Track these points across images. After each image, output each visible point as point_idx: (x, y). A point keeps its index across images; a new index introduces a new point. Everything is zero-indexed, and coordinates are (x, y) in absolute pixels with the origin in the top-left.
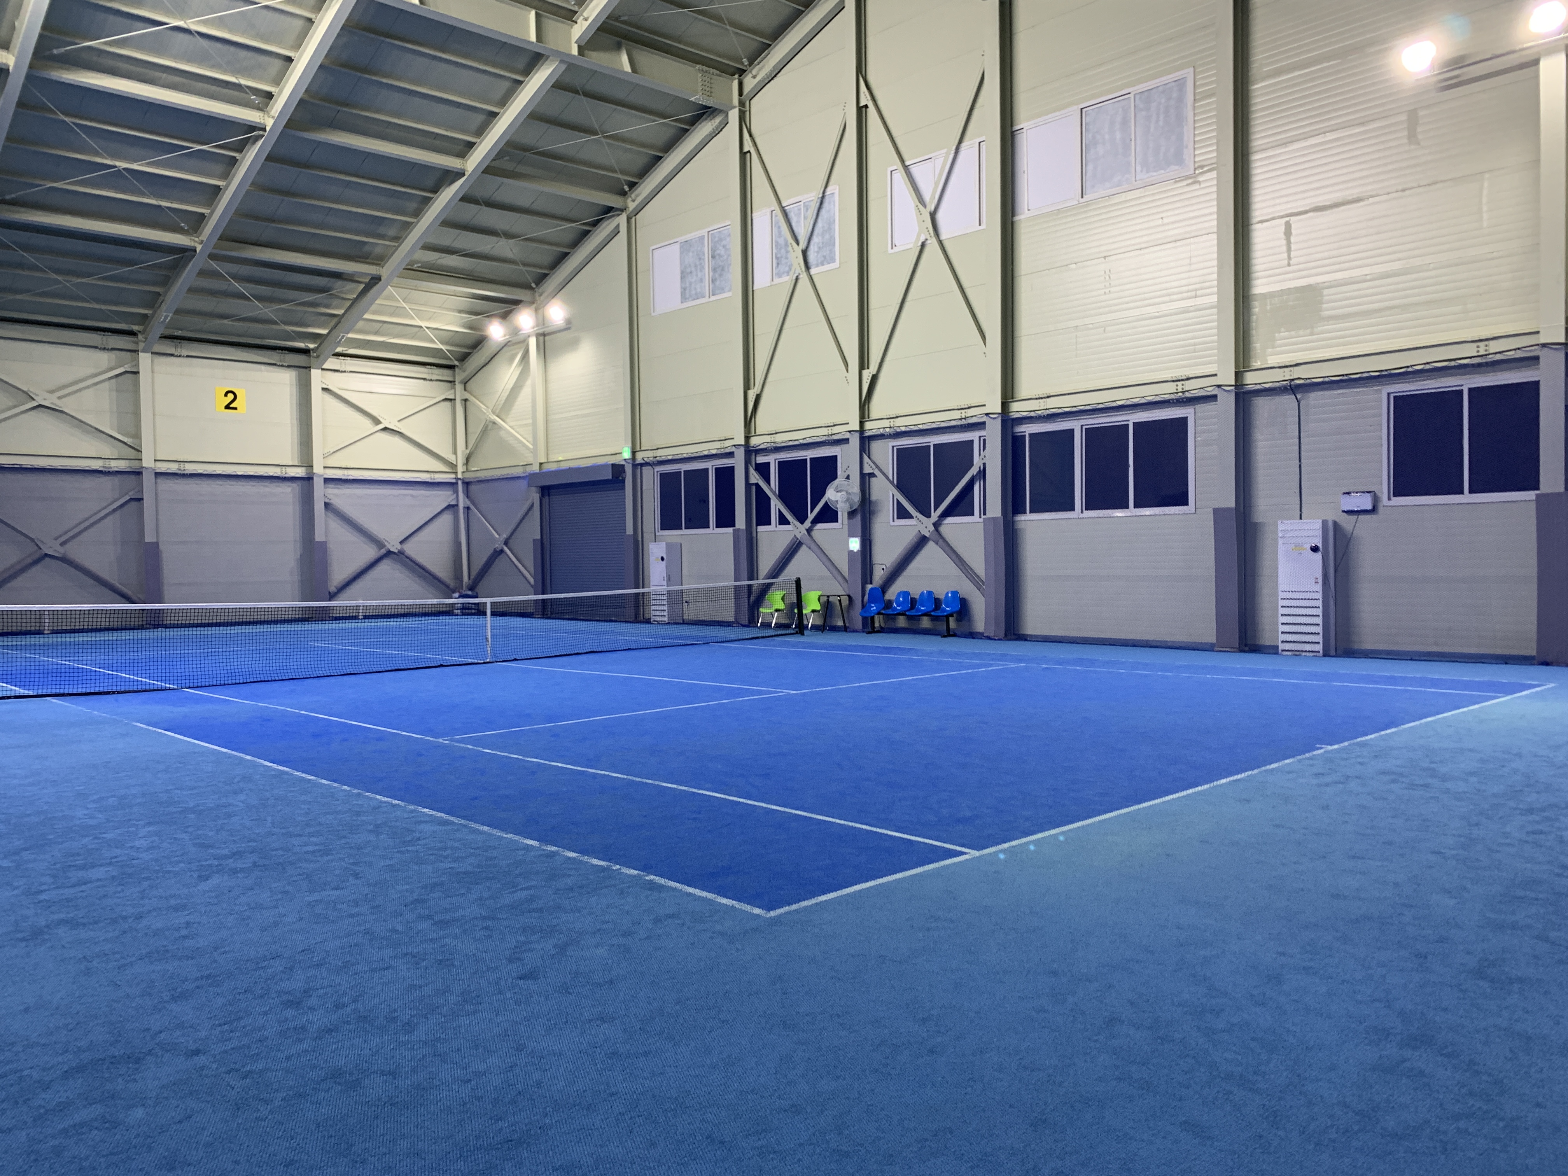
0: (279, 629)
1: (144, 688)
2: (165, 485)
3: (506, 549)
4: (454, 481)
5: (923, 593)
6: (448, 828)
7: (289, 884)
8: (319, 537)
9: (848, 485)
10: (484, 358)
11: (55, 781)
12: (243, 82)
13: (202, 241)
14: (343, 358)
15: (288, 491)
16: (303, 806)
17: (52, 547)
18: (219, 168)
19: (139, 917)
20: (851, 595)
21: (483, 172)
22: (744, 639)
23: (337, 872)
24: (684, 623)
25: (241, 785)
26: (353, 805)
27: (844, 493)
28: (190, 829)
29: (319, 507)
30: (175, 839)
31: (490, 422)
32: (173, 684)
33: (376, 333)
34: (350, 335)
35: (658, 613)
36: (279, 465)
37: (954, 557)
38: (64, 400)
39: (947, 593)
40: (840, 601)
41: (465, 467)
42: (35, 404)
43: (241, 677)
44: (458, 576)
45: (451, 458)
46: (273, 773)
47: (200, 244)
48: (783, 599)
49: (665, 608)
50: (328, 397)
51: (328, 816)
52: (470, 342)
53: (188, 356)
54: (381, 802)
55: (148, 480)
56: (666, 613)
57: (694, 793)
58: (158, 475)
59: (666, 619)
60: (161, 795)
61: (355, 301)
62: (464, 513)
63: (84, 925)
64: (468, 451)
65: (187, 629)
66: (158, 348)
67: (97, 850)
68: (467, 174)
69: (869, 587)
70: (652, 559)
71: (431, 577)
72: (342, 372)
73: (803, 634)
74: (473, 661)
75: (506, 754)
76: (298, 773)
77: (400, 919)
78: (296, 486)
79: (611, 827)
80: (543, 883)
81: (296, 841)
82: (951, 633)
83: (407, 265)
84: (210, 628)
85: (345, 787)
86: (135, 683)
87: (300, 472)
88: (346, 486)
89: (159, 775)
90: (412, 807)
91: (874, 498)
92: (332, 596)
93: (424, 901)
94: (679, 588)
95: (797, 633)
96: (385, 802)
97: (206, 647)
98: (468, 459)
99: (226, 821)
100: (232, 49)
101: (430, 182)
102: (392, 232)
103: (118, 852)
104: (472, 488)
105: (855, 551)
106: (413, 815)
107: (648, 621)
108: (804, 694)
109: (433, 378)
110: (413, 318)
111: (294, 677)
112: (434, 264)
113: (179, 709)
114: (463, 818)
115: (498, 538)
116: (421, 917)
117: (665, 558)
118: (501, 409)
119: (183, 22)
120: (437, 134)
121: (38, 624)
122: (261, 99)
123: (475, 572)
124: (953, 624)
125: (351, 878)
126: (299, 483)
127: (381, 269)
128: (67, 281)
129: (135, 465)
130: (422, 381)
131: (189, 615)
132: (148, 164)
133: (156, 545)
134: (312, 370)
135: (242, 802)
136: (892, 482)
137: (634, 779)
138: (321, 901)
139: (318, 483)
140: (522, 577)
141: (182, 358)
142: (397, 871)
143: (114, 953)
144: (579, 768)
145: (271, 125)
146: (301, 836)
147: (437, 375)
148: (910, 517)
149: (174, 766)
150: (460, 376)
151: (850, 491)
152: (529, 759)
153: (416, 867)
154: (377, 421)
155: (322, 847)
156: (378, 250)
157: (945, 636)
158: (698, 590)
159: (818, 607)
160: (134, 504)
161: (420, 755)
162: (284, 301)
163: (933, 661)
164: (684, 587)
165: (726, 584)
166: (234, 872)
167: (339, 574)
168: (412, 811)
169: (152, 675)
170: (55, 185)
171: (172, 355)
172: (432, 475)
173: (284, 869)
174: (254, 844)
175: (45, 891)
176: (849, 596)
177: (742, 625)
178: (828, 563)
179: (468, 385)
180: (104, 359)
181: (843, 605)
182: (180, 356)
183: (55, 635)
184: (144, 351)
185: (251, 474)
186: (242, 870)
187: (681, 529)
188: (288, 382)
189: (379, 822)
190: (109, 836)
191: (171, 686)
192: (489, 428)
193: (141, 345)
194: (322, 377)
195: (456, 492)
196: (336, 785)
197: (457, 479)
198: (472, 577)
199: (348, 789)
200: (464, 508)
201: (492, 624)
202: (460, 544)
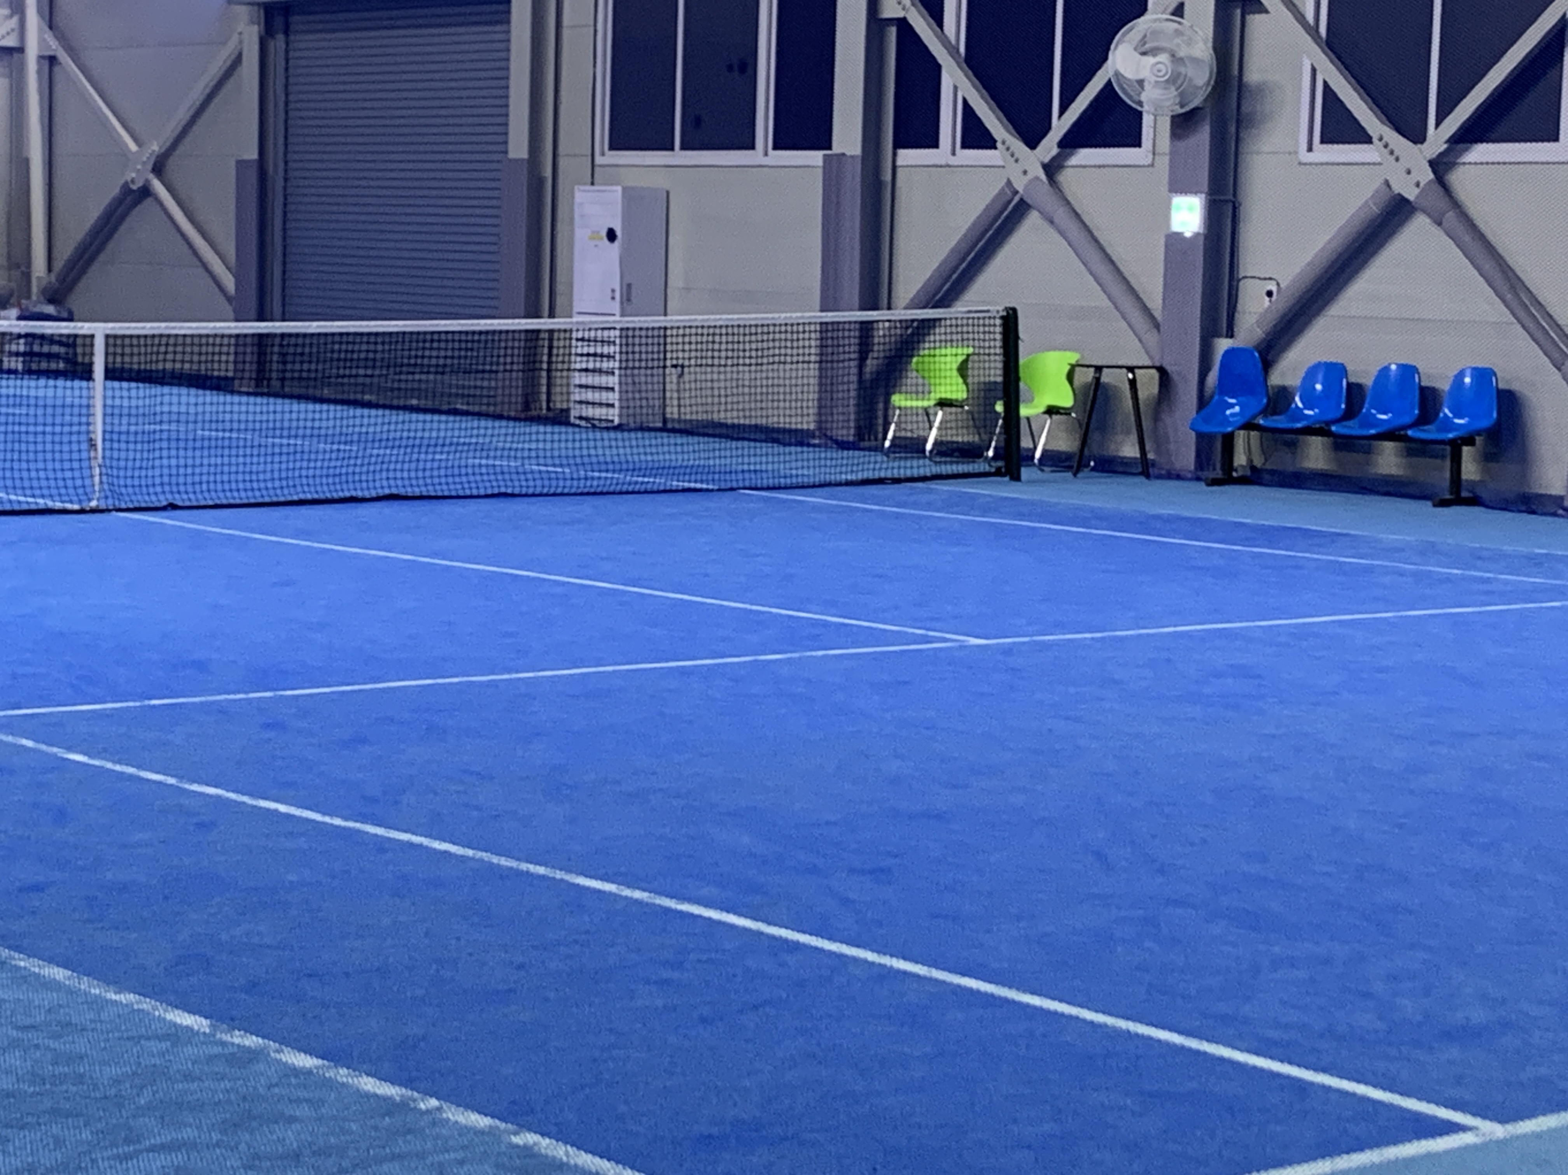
3: (158, 186)
5: (1387, 369)
9: (1178, 33)
20: (1169, 368)
22: (839, 484)
24: (667, 428)
27: (1163, 58)
35: (590, 396)
37: (1488, 266)
39: (1461, 375)
40: (1133, 383)
44: (18, 261)
48: (963, 370)
49: (613, 381)
56: (613, 397)
57: (667, 910)
59: (614, 415)
62: (39, 72)
69: (1223, 345)
70: (581, 234)
73: (1016, 478)
74: (50, 504)
75: (131, 770)
79: (420, 992)
80: (216, 1136)
82: (1464, 494)
91: (1253, 75)
94: (658, 321)
95: (998, 473)
105: (1188, 234)
107: (560, 418)
108: (1008, 651)
115: (134, 152)
117: (619, 233)
123: (65, 249)
124: (1470, 470)
136: (1313, 31)
137: (495, 860)
140: (201, 270)
144: (338, 822)
148: (1362, 137)
151: (1181, 54)
152: (195, 787)
157: (1444, 503)
158: (714, 330)
159: (1066, 399)
163: (1402, 574)
164: (673, 319)
165: (795, 316)
176: (1162, 371)
177: (836, 442)
178: (1102, 269)
181: (1142, 394)
187: (672, 148)
198: (59, 264)
200: (41, 58)
201: (109, 402)
202: (26, 163)
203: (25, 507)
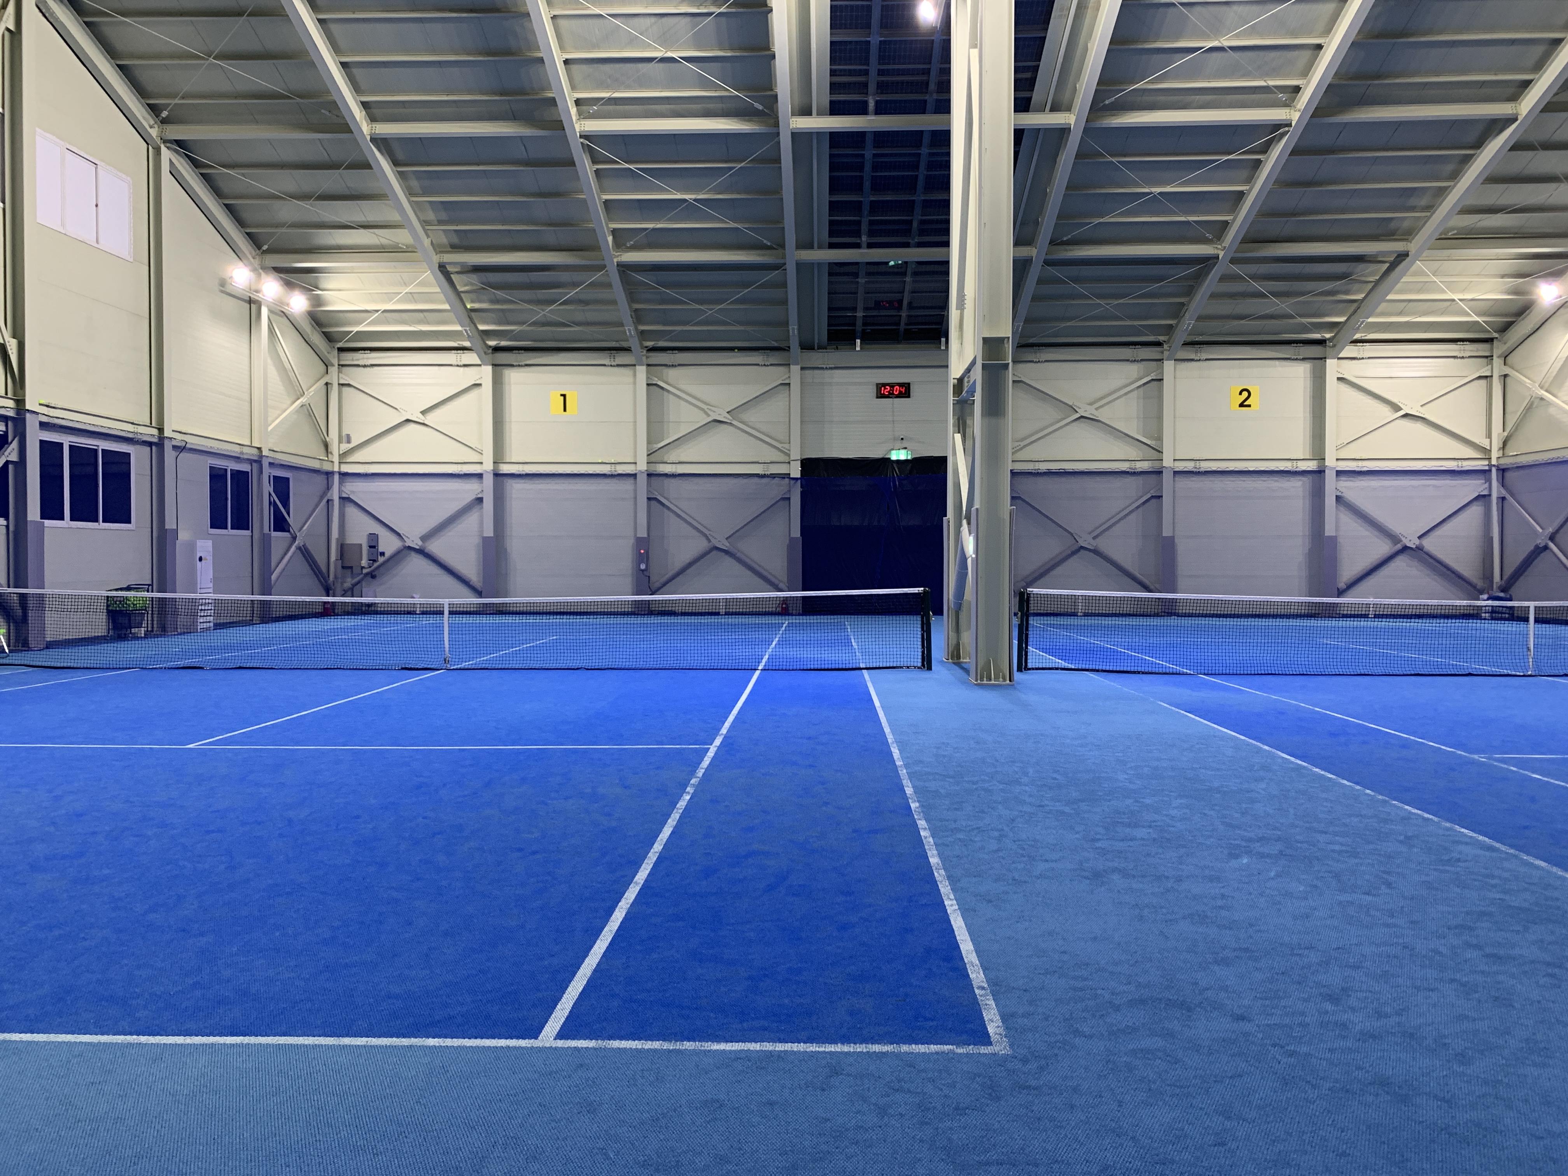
0: (1291, 624)
1: (1164, 671)
2: (1183, 483)
3: (1551, 545)
4: (1487, 468)
6: (1494, 854)
7: (1317, 879)
8: (1329, 531)
10: (1532, 326)
11: (1099, 746)
12: (1271, 83)
13: (1225, 247)
14: (1361, 344)
15: (1298, 485)
16: (1325, 804)
17: (1085, 541)
18: (1245, 173)
19: (1179, 880)
21: (1541, 112)
23: (1367, 877)
25: (1262, 773)
26: (1379, 811)
28: (1217, 808)
29: (1330, 501)
30: (1205, 814)
31: (1536, 398)
32: (1190, 670)
33: (1400, 314)
34: (1370, 320)
36: (1290, 459)
38: (1100, 410)
41: (1501, 452)
42: (1077, 415)
43: (1253, 669)
44: (1488, 576)
45: (1485, 443)
46: (1292, 766)
47: (1223, 250)
50: (1343, 387)
51: (1352, 818)
52: (1514, 309)
53: (1207, 360)
54: (1410, 812)
55: (1167, 477)
58: (1176, 473)
60: (1188, 771)
61: (1377, 283)
62: (1497, 504)
63: (1134, 876)
64: (1506, 434)
65: (1203, 619)
66: (1181, 355)
67: (1138, 812)
68: (1520, 118)
71: (1453, 575)
72: (1360, 359)
74: (1510, 672)
76: (1317, 770)
77: (1443, 941)
78: (1306, 480)
81: (1321, 838)
83: (1441, 234)
84: (1225, 619)
85: (1368, 791)
86: (1157, 666)
87: (1312, 466)
88: (1360, 478)
89: (1185, 753)
90: (1448, 825)
92: (1340, 593)
93: (1471, 929)
96: (1415, 814)
97: (1220, 637)
98: (1505, 443)
99: (1249, 806)
100: (1261, 53)
101: (1471, 137)
102: (1424, 202)
103: (1156, 817)
104: (1508, 475)
106: (1448, 833)
109: (1464, 355)
110: (1443, 292)
111: (1305, 673)
112: (1472, 229)
113: (1195, 694)
114: (1512, 846)
115: (1541, 533)
116: (1469, 945)
118: (1551, 384)
119: (1217, 42)
120: (1484, 82)
121: (1073, 607)
122: (1288, 95)
123: (1509, 571)
125: (1383, 887)
126: (1310, 477)
127: (1409, 243)
128: (1107, 304)
129: (1157, 465)
130: (1452, 360)
131: (1206, 605)
132: (1181, 185)
133: (1172, 539)
134: (1327, 360)
135: (1264, 790)
138: (1352, 903)
139: (1330, 476)
141: (1201, 362)
142: (1437, 889)
143: (1162, 908)
145: (1297, 118)
146: (1326, 833)
147: (1471, 351)
149: (1197, 746)
150: (1499, 349)
153: (1458, 890)
154: (1396, 408)
155: (1349, 849)
156: (1406, 224)
160: (1154, 501)
161: (1453, 770)
162: (1303, 294)
166: (1262, 856)
167: (1348, 571)
168: (1448, 829)
169: (1171, 659)
170: (1101, 220)
171: (1192, 360)
172: (1460, 463)
173: (1311, 863)
174: (1279, 833)
175: (1100, 839)
179: (1509, 359)
180: (1133, 370)
182: (1200, 360)
183: (1086, 618)
184: (1168, 359)
185: (1262, 469)
186: (1269, 856)
188: (1302, 375)
189: (1410, 834)
190: (1148, 801)
191: (1188, 671)
192: (1533, 406)
193: (1166, 354)
194: (1338, 366)
195: (1489, 481)
196: (1358, 787)
197: (1490, 466)
198: (1505, 577)
199: (1372, 793)
200: (1498, 498)
201: (1536, 633)
202: (1491, 539)
203: (1499, 673)
